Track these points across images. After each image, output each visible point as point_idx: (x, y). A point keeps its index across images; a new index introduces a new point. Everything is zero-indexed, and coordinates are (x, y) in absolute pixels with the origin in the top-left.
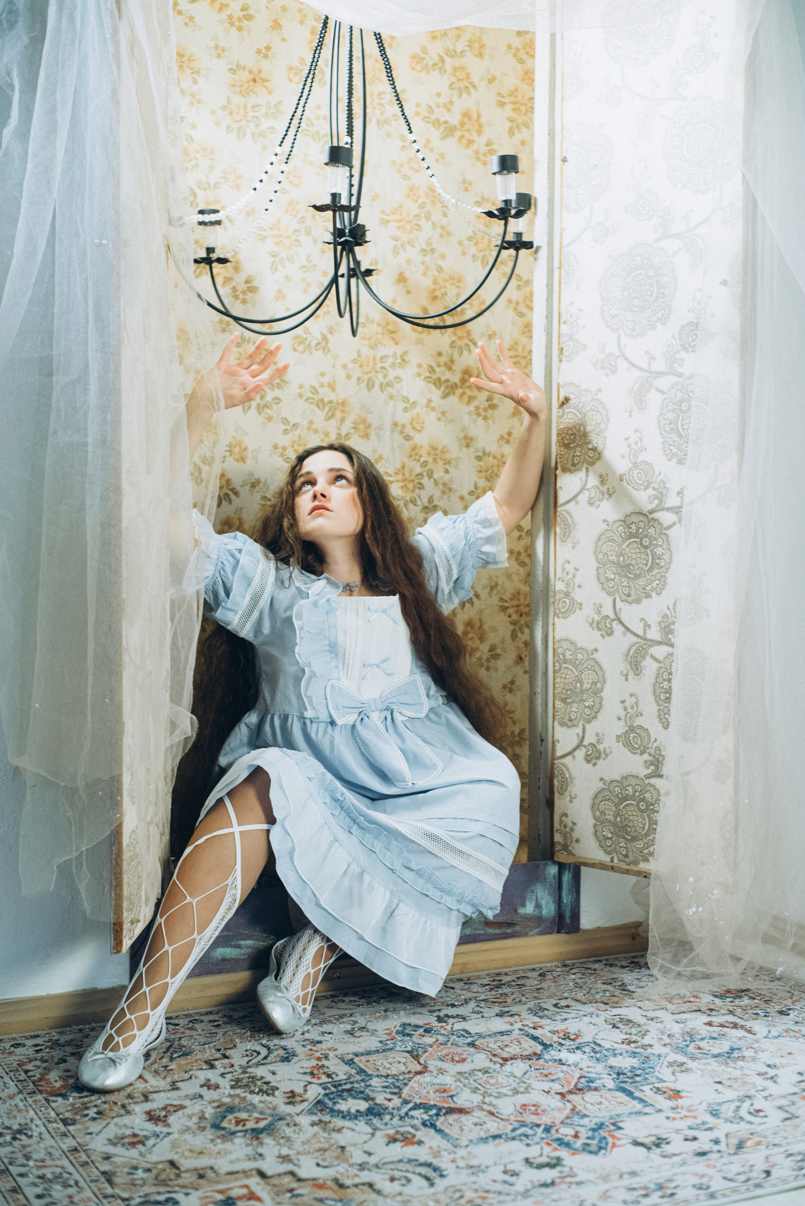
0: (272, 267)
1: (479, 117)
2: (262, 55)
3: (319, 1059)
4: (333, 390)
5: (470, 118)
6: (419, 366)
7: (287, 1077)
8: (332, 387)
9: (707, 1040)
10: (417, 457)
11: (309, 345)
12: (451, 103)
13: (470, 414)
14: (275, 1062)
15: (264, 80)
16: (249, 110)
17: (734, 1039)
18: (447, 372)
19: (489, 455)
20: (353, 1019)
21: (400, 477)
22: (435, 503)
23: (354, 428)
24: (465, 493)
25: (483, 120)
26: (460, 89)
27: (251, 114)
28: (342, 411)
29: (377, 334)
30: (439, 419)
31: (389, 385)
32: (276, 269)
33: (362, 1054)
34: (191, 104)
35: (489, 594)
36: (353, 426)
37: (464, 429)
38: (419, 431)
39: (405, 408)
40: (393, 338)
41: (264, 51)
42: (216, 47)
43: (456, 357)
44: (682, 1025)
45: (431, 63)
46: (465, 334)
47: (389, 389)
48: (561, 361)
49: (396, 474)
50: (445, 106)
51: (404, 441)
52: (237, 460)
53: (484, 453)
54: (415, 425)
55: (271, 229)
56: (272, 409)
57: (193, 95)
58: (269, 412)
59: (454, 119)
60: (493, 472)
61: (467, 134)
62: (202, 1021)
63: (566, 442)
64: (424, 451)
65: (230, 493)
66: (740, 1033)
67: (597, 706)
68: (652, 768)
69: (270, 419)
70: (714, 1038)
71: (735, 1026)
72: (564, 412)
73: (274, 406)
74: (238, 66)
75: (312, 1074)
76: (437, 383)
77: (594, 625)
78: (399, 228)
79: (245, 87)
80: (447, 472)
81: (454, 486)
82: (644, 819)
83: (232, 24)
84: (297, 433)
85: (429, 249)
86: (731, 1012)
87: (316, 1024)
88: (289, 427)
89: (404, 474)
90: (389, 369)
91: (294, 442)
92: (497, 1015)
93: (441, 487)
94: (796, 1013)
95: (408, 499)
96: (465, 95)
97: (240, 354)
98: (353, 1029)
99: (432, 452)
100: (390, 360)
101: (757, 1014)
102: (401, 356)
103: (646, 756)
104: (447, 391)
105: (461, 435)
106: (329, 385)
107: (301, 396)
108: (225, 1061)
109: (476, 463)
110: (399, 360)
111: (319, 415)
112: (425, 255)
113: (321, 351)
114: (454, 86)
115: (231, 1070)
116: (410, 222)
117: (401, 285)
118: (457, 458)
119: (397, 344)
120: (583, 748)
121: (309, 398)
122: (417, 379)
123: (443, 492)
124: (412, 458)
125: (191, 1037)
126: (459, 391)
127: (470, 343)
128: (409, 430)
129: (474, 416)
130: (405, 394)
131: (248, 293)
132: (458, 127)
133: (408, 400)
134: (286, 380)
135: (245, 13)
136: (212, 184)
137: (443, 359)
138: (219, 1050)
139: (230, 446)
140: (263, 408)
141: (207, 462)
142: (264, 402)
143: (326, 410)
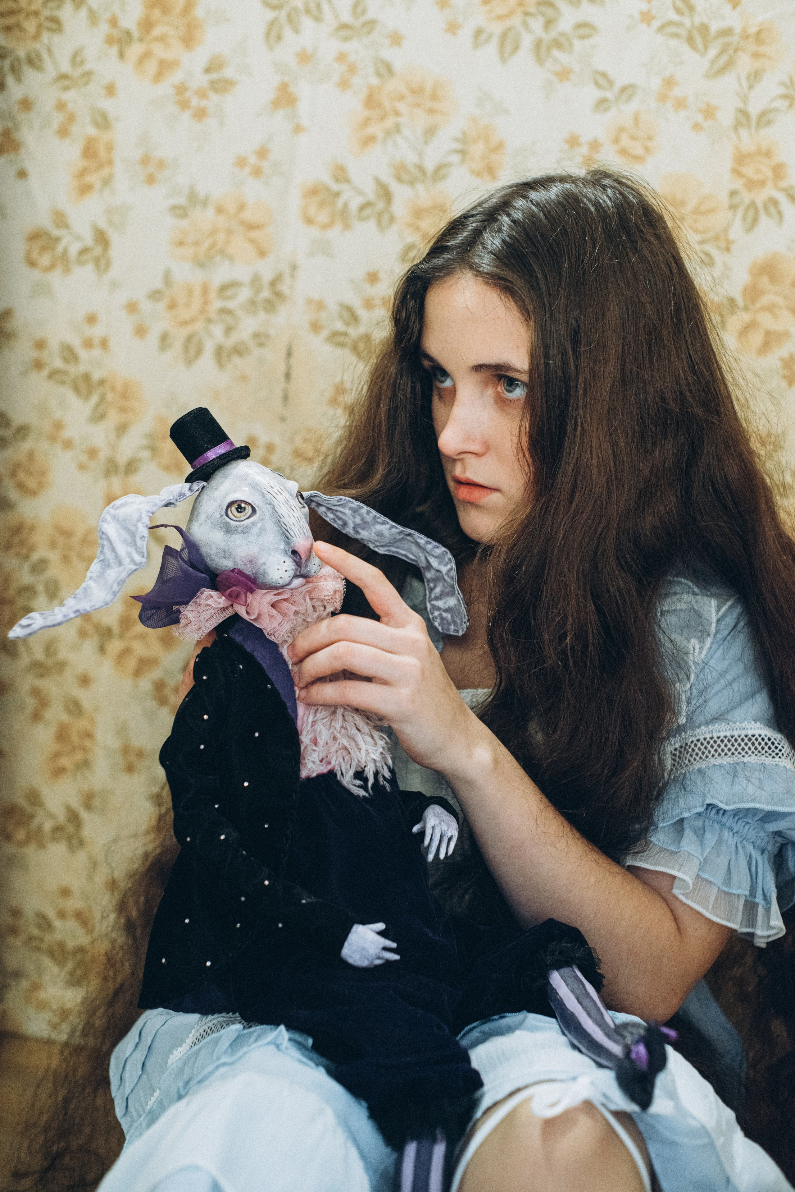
52: (478, 174)
69: (564, 75)
73: (578, 44)
84: (629, 109)
88: (609, 95)
91: (622, 130)
107: (647, 17)
111: (693, 65)
121: (669, 23)
139: (464, 139)
140: (549, 49)
141: (405, 177)
142: (553, 34)
143: (713, 51)
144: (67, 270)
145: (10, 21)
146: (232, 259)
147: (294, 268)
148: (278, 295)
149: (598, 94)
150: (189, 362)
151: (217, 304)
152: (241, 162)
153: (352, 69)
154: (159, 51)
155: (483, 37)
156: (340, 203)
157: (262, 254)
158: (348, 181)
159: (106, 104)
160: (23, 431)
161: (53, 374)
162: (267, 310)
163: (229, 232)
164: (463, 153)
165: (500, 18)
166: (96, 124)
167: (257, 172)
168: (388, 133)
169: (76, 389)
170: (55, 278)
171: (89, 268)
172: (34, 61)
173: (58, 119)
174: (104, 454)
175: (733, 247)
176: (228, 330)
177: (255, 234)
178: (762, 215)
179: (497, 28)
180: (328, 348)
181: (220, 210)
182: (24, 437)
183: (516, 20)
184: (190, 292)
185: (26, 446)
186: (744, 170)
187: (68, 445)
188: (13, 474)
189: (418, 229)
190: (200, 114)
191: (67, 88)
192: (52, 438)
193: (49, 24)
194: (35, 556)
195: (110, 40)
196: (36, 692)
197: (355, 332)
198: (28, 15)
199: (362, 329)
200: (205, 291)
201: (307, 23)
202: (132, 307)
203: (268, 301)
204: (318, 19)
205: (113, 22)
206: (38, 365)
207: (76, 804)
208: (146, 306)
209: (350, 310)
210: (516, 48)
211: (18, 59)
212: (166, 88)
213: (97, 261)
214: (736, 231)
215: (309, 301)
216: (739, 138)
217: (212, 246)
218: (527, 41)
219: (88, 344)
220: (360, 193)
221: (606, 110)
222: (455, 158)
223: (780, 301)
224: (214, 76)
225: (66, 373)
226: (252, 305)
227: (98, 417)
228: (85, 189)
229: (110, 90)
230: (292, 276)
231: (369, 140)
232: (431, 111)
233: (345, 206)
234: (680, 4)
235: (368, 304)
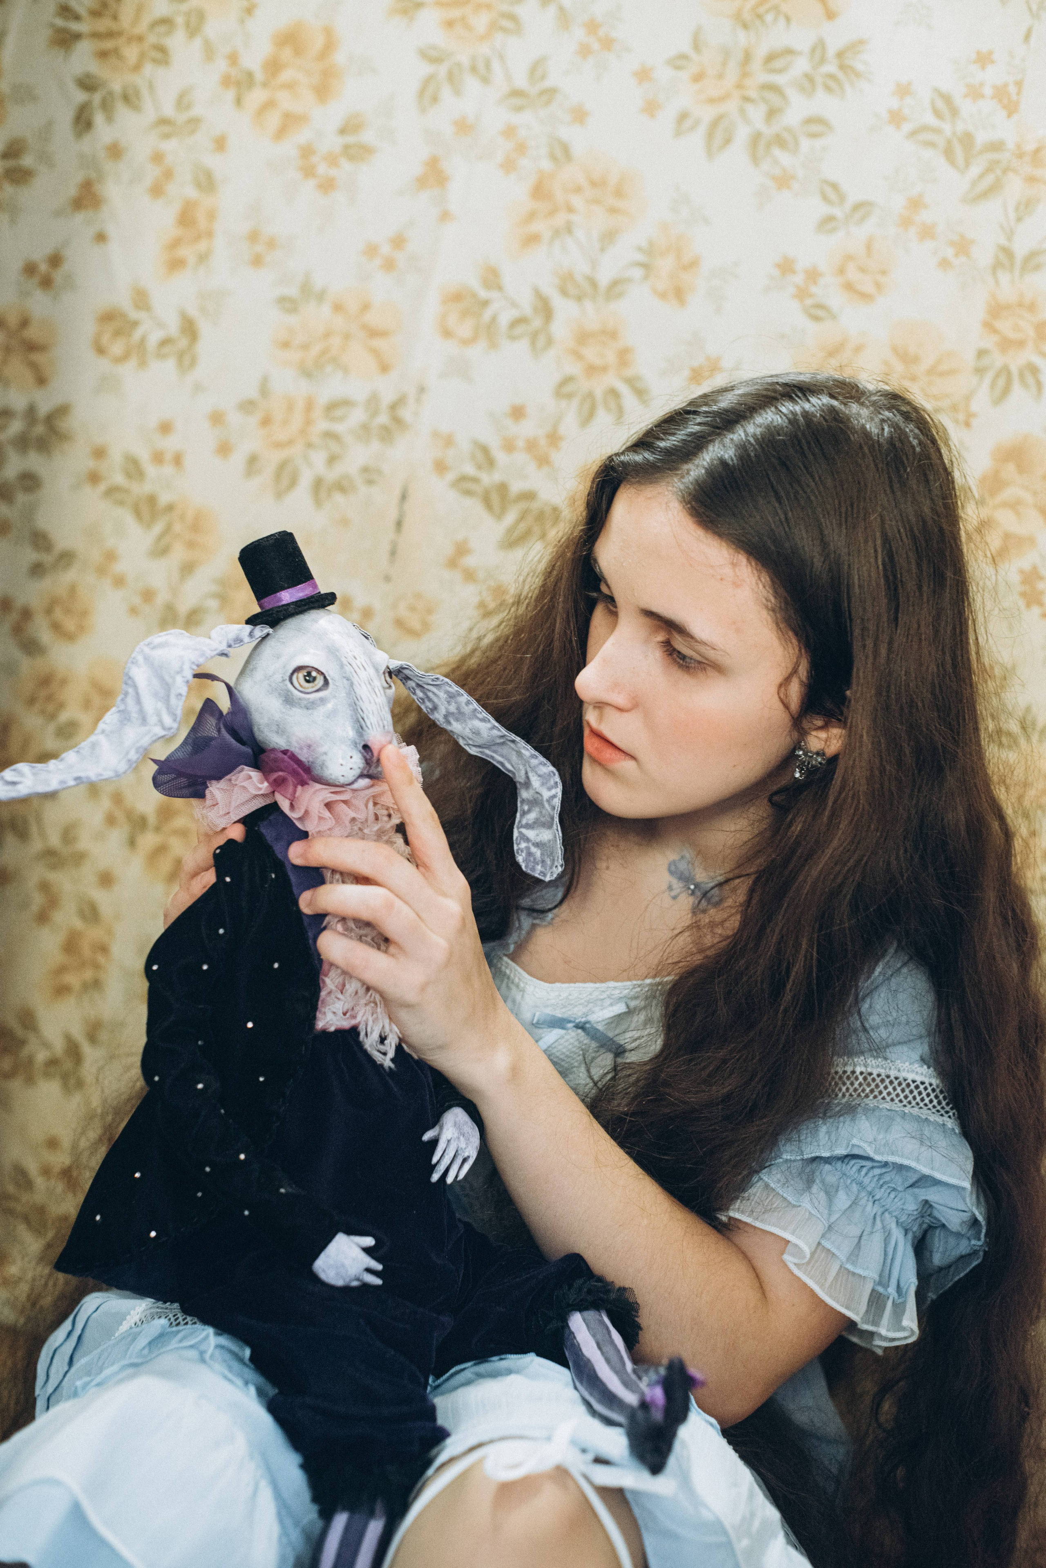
4: (1012, 110)
8: (1009, 100)
28: (1031, 180)
52: (663, 296)
58: (783, 157)
65: (624, 389)
69: (783, 181)
73: (805, 144)
88: (837, 212)
91: (849, 258)
106: (1001, 94)
107: (896, 118)
111: (949, 185)
121: (925, 128)
134: (860, 67)
139: (650, 250)
140: (769, 145)
141: (571, 290)
142: (776, 127)
143: (975, 170)
144: (143, 363)
145: (108, 45)
146: (346, 370)
147: (422, 390)
148: (398, 421)
149: (825, 210)
150: (279, 495)
151: (322, 425)
152: (371, 250)
153: (521, 148)
154: (286, 102)
155: (688, 123)
156: (487, 315)
157: (384, 368)
158: (500, 288)
159: (212, 161)
160: (67, 558)
161: (112, 491)
162: (382, 439)
163: (347, 337)
164: (646, 267)
165: (712, 101)
166: (199, 185)
167: (389, 265)
168: (557, 233)
169: (137, 513)
170: (127, 371)
171: (170, 364)
172: (130, 98)
173: (152, 173)
174: (162, 598)
175: (974, 422)
176: (332, 460)
177: (379, 343)
178: (1016, 386)
179: (707, 114)
180: (451, 495)
181: (338, 308)
182: (69, 565)
183: (731, 107)
184: (290, 407)
185: (68, 576)
186: (998, 325)
187: (119, 581)
188: (49, 611)
189: (581, 358)
190: (327, 186)
191: (167, 136)
192: (101, 571)
193: (154, 54)
194: (64, 717)
195: (226, 81)
196: (45, 887)
197: (488, 479)
198: (130, 40)
199: (497, 477)
200: (309, 406)
201: (472, 84)
202: (217, 418)
203: (385, 429)
204: (485, 80)
205: (233, 59)
206: (94, 478)
207: (78, 1033)
208: (234, 418)
209: (485, 450)
210: (728, 141)
211: (111, 94)
212: (289, 148)
213: (181, 356)
214: (981, 402)
215: (436, 434)
216: (997, 282)
217: (325, 352)
218: (742, 134)
219: (158, 458)
220: (514, 305)
221: (833, 230)
222: (637, 273)
223: (1028, 497)
224: (350, 139)
225: (127, 491)
226: (364, 431)
227: (161, 550)
228: (176, 264)
229: (220, 144)
230: (418, 400)
231: (532, 240)
232: (613, 210)
233: (494, 319)
234: (940, 105)
235: (509, 446)
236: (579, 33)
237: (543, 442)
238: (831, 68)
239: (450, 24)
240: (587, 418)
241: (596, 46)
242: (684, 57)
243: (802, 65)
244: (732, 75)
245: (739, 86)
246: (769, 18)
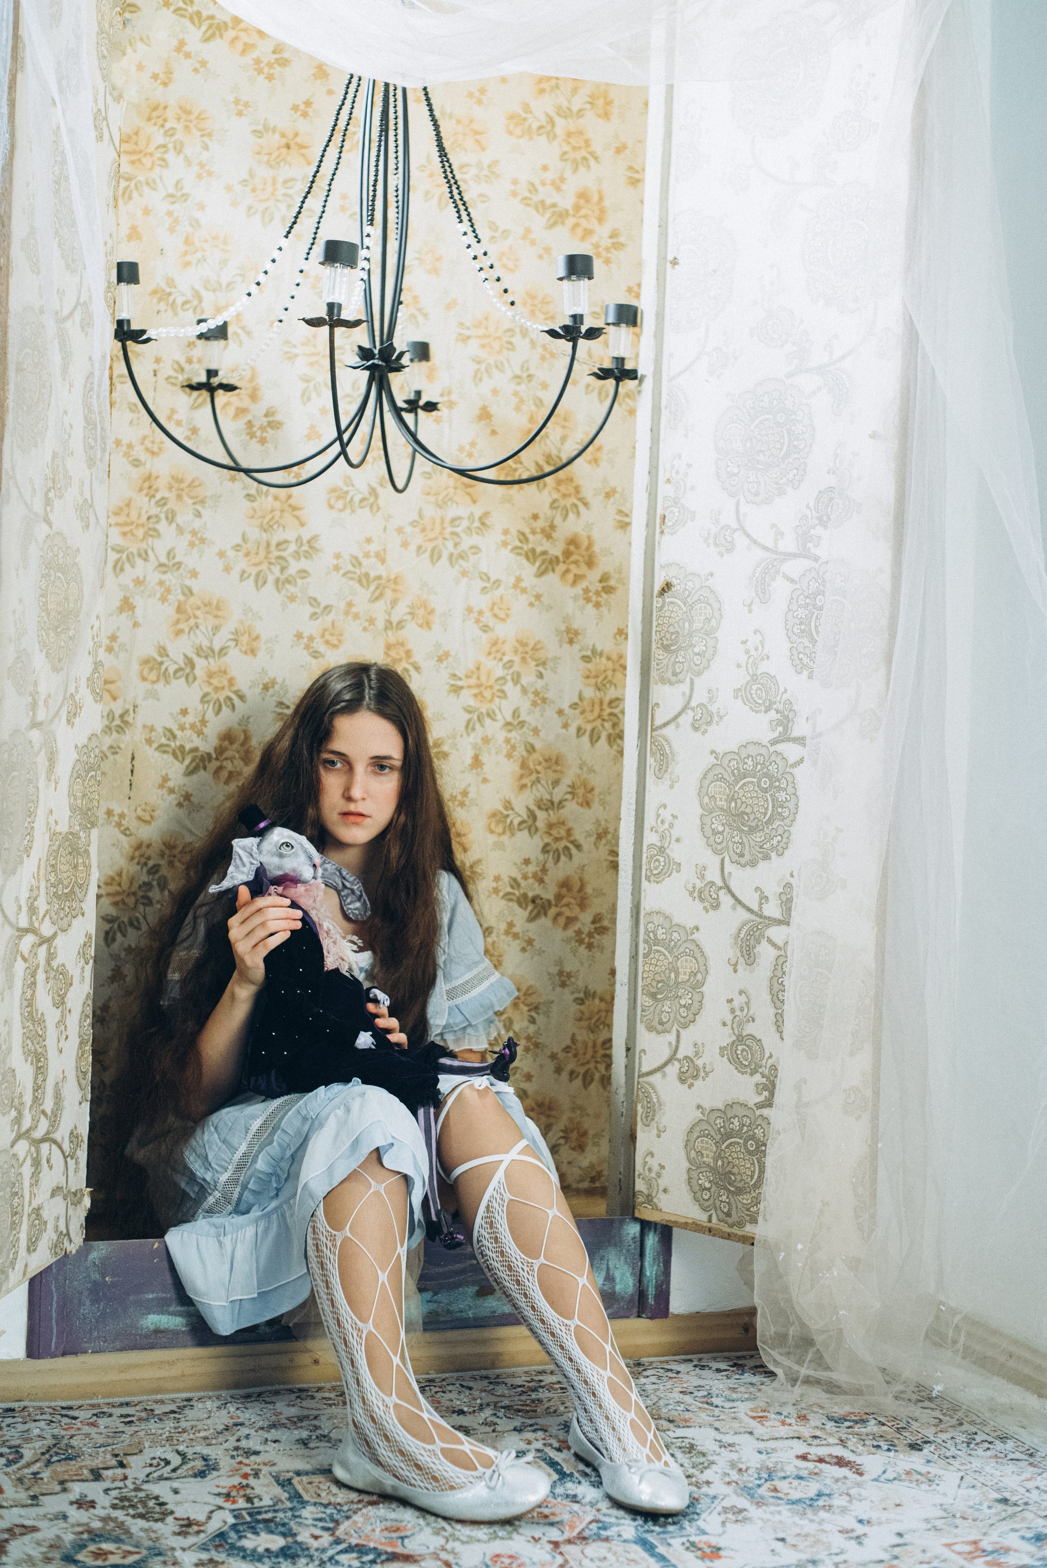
0: (303, 395)
1: (601, 199)
2: (299, 113)
3: (245, 1476)
4: (383, 561)
5: (587, 201)
6: (506, 532)
7: (192, 1498)
8: (381, 558)
9: (790, 1480)
10: (499, 655)
11: (352, 499)
12: (562, 179)
13: (575, 598)
14: (185, 1477)
15: (302, 147)
16: (279, 185)
17: (828, 1481)
18: (544, 541)
19: (601, 655)
20: (315, 1422)
21: (473, 681)
22: (521, 719)
23: (410, 613)
24: (565, 706)
25: (606, 203)
26: (575, 161)
27: (284, 191)
28: (395, 591)
29: (447, 488)
30: (531, 604)
31: (462, 556)
32: (309, 399)
33: (307, 1473)
34: (199, 177)
35: (595, 844)
36: (408, 610)
37: (566, 619)
38: (503, 620)
39: (485, 588)
40: (469, 494)
41: (302, 107)
42: (237, 102)
43: (558, 520)
44: (764, 1457)
45: (535, 126)
46: (572, 491)
47: (461, 562)
48: (662, 532)
49: (467, 677)
50: (553, 183)
51: (480, 633)
52: (246, 653)
53: (594, 651)
54: (496, 611)
55: (303, 344)
56: (296, 585)
57: (202, 165)
58: (290, 588)
59: (566, 202)
60: (606, 678)
61: (583, 221)
62: (110, 1415)
63: (665, 642)
64: (508, 648)
65: (234, 696)
66: (845, 1471)
67: (696, 1005)
68: (766, 1093)
69: (292, 598)
70: (801, 1478)
71: (840, 1462)
72: (664, 602)
73: (300, 582)
74: (266, 128)
75: (228, 1496)
76: (530, 555)
77: (696, 894)
78: (483, 346)
79: (276, 154)
80: (540, 676)
81: (549, 695)
82: (753, 1164)
83: (260, 71)
84: (329, 618)
85: (525, 375)
86: (843, 1442)
87: (262, 1428)
88: (318, 610)
89: (478, 678)
90: (462, 535)
91: (325, 630)
92: (515, 1429)
93: (532, 696)
94: (932, 1448)
95: (484, 711)
96: (582, 169)
97: (255, 511)
98: (310, 1436)
99: (520, 649)
100: (465, 523)
101: (878, 1447)
102: (480, 518)
103: (757, 1078)
104: (544, 567)
105: (563, 627)
106: (377, 555)
107: (337, 568)
108: (120, 1471)
109: (582, 665)
110: (477, 524)
111: (362, 595)
112: (519, 384)
113: (367, 509)
114: (566, 157)
115: (121, 1484)
116: (499, 338)
117: (483, 422)
118: (556, 659)
119: (474, 502)
120: (676, 1063)
121: (349, 572)
122: (503, 549)
123: (534, 704)
124: (492, 656)
125: (87, 1435)
126: (561, 567)
127: (578, 503)
128: (488, 619)
129: (581, 602)
130: (484, 570)
131: (268, 429)
132: (571, 212)
133: (489, 578)
134: (318, 547)
135: (278, 56)
136: (224, 284)
137: (540, 524)
138: (116, 1455)
139: (236, 632)
140: (283, 583)
141: (201, 653)
142: (285, 576)
143: (372, 588)
147: (135, 707)
148: (126, 723)
149: (312, 610)
153: (168, 591)
155: (245, 575)
156: (163, 668)
157: (114, 698)
158: (167, 656)
162: (118, 732)
164: (236, 641)
165: (255, 565)
167: (110, 649)
168: (191, 629)
177: (110, 687)
179: (254, 571)
180: (157, 754)
183: (264, 567)
186: (391, 652)
189: (211, 684)
197: (174, 745)
199: (178, 743)
203: (118, 727)
204: (145, 560)
209: (170, 731)
210: (265, 583)
215: (145, 726)
216: (388, 634)
218: (271, 579)
220: (176, 663)
221: (317, 619)
222: (232, 644)
226: (110, 730)
230: (134, 711)
231: (179, 632)
232: (216, 616)
233: (166, 669)
234: (353, 561)
235: (182, 728)
236: (188, 536)
237: (198, 724)
238: (305, 548)
239: (124, 534)
240: (218, 712)
241: (197, 542)
242: (238, 545)
243: (292, 547)
244: (262, 553)
245: (266, 558)
246: (275, 527)
